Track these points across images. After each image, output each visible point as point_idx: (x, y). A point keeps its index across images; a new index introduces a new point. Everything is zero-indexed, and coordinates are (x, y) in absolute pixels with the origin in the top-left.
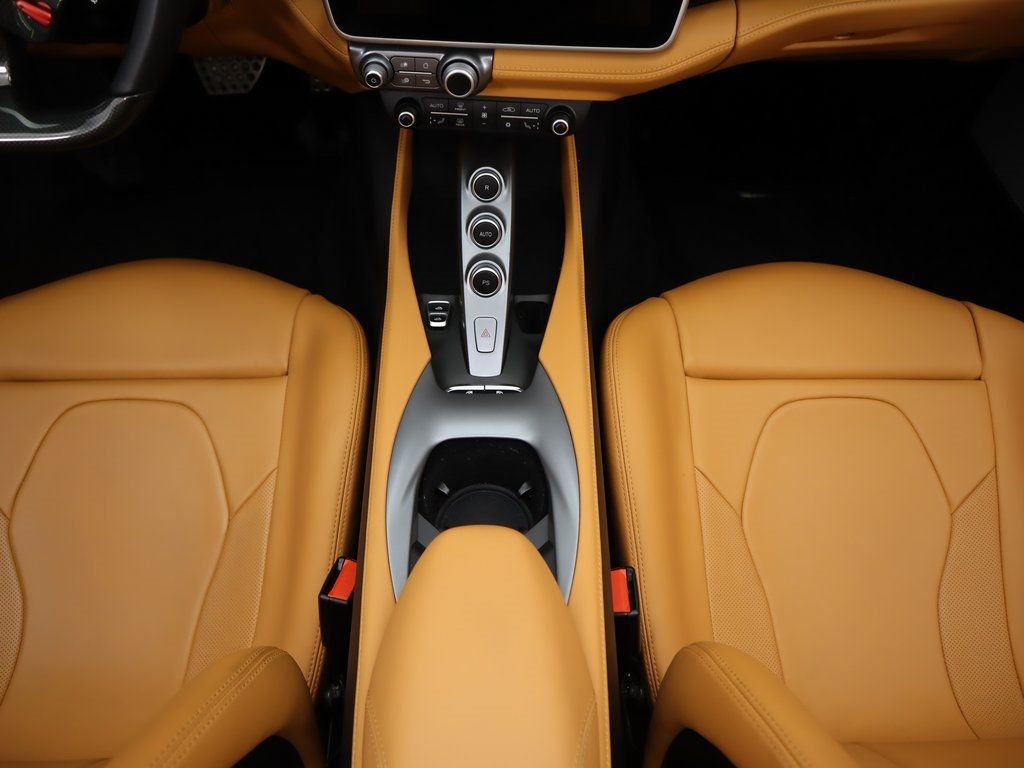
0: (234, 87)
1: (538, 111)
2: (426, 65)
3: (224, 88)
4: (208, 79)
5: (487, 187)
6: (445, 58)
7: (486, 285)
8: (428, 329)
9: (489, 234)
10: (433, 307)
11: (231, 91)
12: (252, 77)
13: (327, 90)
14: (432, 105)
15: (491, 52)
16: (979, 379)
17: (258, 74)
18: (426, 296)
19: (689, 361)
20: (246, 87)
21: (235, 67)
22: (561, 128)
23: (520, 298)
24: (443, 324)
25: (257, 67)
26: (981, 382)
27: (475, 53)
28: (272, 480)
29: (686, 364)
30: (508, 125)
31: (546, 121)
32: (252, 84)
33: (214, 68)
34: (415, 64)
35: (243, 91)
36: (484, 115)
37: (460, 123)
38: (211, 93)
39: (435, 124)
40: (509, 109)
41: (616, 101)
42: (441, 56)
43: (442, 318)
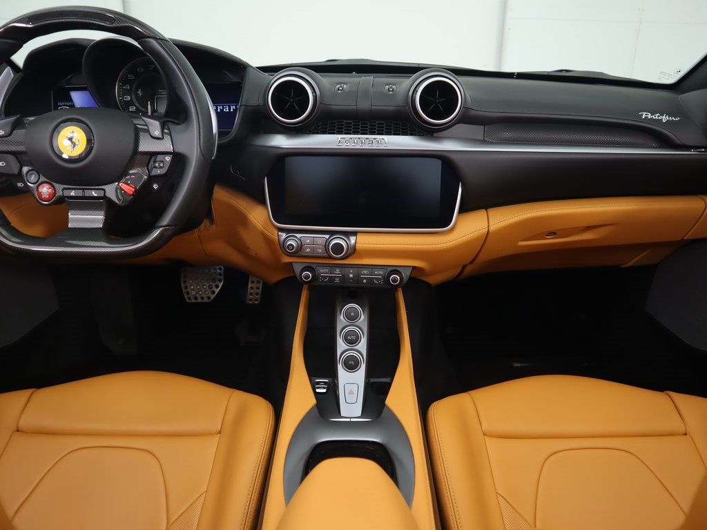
0: (202, 298)
1: (382, 273)
2: (319, 241)
3: (196, 298)
4: (188, 293)
5: (353, 314)
6: (329, 237)
7: (351, 365)
8: (315, 393)
9: (354, 338)
10: (318, 383)
11: (200, 300)
12: (213, 292)
13: (257, 303)
14: (321, 270)
15: (355, 233)
16: (686, 434)
17: (217, 291)
18: (313, 378)
19: (485, 426)
20: (209, 298)
21: (205, 287)
22: (395, 280)
23: (373, 380)
24: (324, 391)
25: (217, 287)
26: (688, 436)
27: (347, 234)
28: (202, 498)
29: (483, 428)
30: (365, 281)
31: (386, 279)
32: (213, 297)
33: (192, 287)
34: (314, 241)
35: (206, 300)
36: (351, 276)
37: (337, 280)
38: (187, 300)
39: (322, 281)
40: (365, 272)
42: (327, 236)
43: (324, 388)
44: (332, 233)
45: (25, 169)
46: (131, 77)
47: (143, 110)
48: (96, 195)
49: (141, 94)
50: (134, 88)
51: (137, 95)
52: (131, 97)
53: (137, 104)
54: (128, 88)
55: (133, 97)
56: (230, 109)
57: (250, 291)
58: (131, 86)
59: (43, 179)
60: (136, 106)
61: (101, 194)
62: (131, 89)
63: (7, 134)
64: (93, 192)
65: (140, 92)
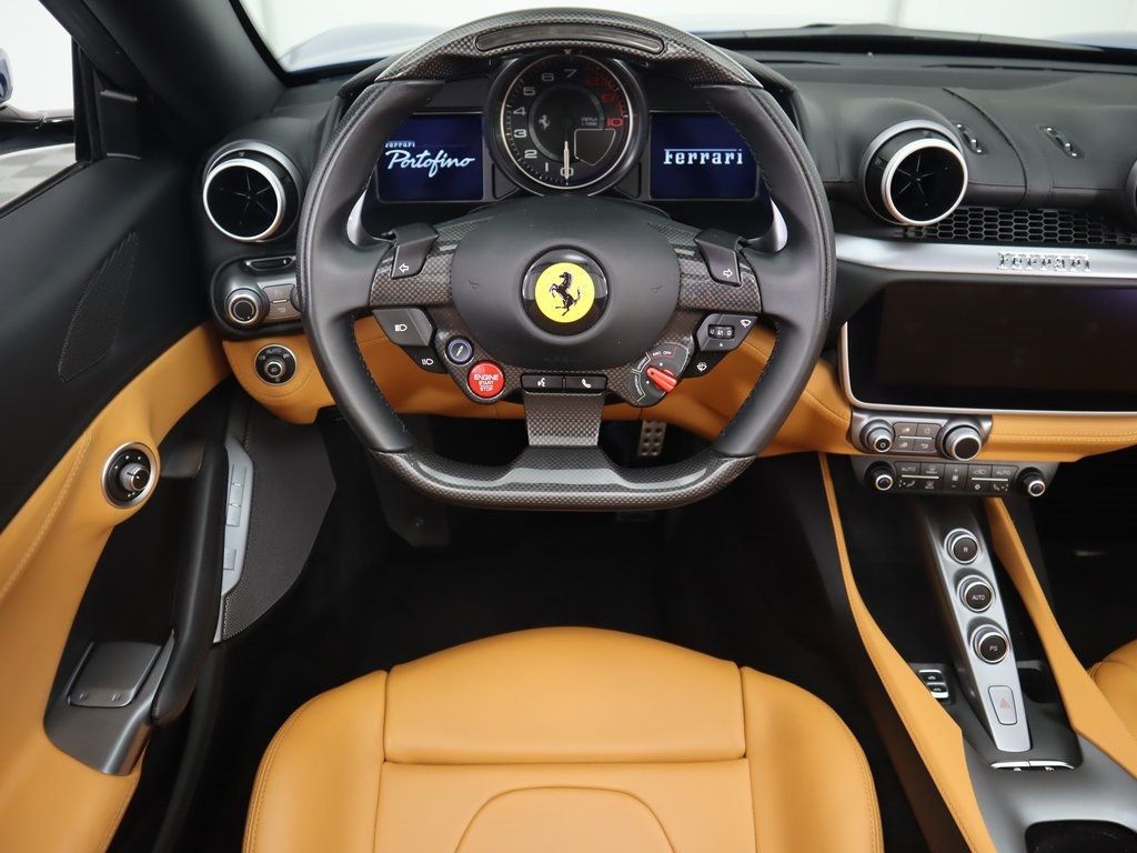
1: (1007, 473)
2: (928, 430)
5: (966, 549)
6: (949, 425)
7: (991, 652)
8: (940, 701)
9: (982, 597)
10: (925, 677)
13: (655, 454)
14: (903, 469)
15: (989, 417)
22: (1037, 489)
23: (1025, 665)
24: (945, 695)
27: (980, 419)
30: (978, 487)
34: (917, 430)
36: (954, 478)
37: (930, 486)
39: (903, 486)
40: (980, 472)
41: (1078, 461)
42: (943, 422)
43: (943, 690)
44: (953, 417)
45: (442, 336)
46: (528, 91)
47: (551, 156)
48: (588, 386)
49: (546, 125)
50: (533, 113)
51: (538, 128)
52: (528, 133)
53: (538, 145)
54: (524, 113)
55: (532, 130)
56: (723, 159)
57: (644, 434)
58: (528, 111)
59: (480, 355)
60: (536, 149)
61: (599, 383)
62: (527, 115)
63: (414, 271)
64: (584, 381)
65: (544, 121)
